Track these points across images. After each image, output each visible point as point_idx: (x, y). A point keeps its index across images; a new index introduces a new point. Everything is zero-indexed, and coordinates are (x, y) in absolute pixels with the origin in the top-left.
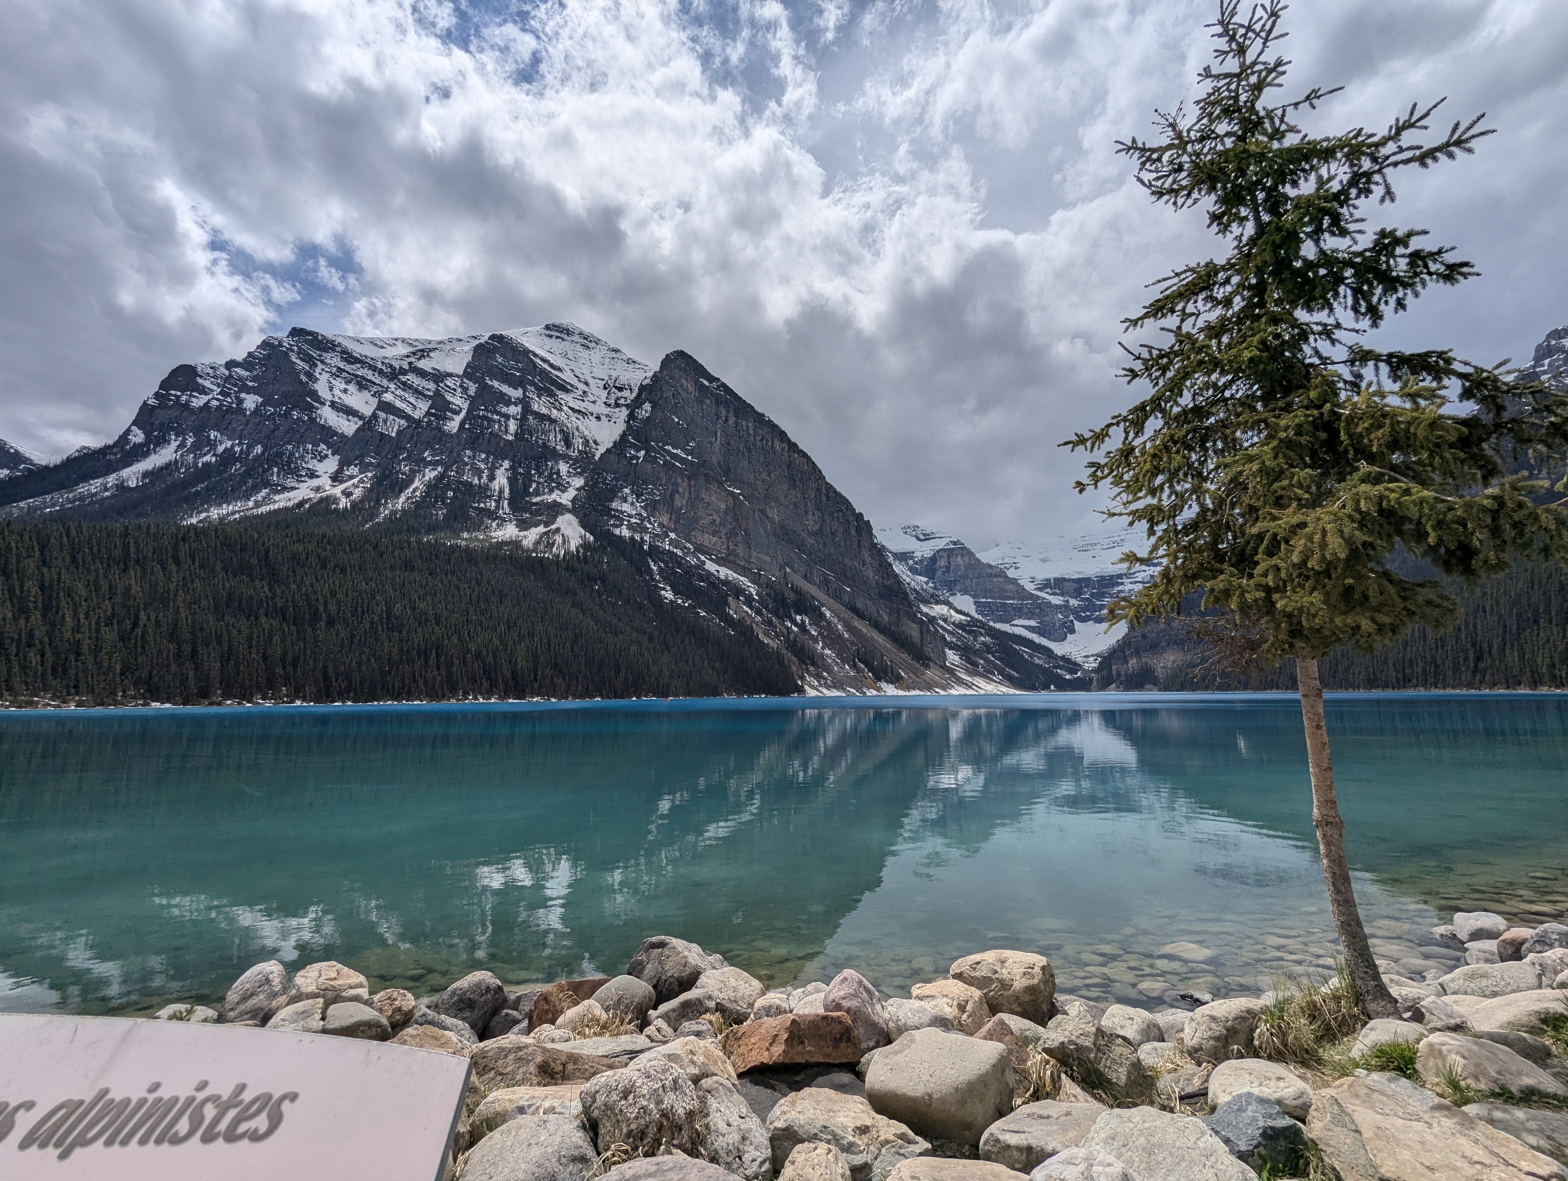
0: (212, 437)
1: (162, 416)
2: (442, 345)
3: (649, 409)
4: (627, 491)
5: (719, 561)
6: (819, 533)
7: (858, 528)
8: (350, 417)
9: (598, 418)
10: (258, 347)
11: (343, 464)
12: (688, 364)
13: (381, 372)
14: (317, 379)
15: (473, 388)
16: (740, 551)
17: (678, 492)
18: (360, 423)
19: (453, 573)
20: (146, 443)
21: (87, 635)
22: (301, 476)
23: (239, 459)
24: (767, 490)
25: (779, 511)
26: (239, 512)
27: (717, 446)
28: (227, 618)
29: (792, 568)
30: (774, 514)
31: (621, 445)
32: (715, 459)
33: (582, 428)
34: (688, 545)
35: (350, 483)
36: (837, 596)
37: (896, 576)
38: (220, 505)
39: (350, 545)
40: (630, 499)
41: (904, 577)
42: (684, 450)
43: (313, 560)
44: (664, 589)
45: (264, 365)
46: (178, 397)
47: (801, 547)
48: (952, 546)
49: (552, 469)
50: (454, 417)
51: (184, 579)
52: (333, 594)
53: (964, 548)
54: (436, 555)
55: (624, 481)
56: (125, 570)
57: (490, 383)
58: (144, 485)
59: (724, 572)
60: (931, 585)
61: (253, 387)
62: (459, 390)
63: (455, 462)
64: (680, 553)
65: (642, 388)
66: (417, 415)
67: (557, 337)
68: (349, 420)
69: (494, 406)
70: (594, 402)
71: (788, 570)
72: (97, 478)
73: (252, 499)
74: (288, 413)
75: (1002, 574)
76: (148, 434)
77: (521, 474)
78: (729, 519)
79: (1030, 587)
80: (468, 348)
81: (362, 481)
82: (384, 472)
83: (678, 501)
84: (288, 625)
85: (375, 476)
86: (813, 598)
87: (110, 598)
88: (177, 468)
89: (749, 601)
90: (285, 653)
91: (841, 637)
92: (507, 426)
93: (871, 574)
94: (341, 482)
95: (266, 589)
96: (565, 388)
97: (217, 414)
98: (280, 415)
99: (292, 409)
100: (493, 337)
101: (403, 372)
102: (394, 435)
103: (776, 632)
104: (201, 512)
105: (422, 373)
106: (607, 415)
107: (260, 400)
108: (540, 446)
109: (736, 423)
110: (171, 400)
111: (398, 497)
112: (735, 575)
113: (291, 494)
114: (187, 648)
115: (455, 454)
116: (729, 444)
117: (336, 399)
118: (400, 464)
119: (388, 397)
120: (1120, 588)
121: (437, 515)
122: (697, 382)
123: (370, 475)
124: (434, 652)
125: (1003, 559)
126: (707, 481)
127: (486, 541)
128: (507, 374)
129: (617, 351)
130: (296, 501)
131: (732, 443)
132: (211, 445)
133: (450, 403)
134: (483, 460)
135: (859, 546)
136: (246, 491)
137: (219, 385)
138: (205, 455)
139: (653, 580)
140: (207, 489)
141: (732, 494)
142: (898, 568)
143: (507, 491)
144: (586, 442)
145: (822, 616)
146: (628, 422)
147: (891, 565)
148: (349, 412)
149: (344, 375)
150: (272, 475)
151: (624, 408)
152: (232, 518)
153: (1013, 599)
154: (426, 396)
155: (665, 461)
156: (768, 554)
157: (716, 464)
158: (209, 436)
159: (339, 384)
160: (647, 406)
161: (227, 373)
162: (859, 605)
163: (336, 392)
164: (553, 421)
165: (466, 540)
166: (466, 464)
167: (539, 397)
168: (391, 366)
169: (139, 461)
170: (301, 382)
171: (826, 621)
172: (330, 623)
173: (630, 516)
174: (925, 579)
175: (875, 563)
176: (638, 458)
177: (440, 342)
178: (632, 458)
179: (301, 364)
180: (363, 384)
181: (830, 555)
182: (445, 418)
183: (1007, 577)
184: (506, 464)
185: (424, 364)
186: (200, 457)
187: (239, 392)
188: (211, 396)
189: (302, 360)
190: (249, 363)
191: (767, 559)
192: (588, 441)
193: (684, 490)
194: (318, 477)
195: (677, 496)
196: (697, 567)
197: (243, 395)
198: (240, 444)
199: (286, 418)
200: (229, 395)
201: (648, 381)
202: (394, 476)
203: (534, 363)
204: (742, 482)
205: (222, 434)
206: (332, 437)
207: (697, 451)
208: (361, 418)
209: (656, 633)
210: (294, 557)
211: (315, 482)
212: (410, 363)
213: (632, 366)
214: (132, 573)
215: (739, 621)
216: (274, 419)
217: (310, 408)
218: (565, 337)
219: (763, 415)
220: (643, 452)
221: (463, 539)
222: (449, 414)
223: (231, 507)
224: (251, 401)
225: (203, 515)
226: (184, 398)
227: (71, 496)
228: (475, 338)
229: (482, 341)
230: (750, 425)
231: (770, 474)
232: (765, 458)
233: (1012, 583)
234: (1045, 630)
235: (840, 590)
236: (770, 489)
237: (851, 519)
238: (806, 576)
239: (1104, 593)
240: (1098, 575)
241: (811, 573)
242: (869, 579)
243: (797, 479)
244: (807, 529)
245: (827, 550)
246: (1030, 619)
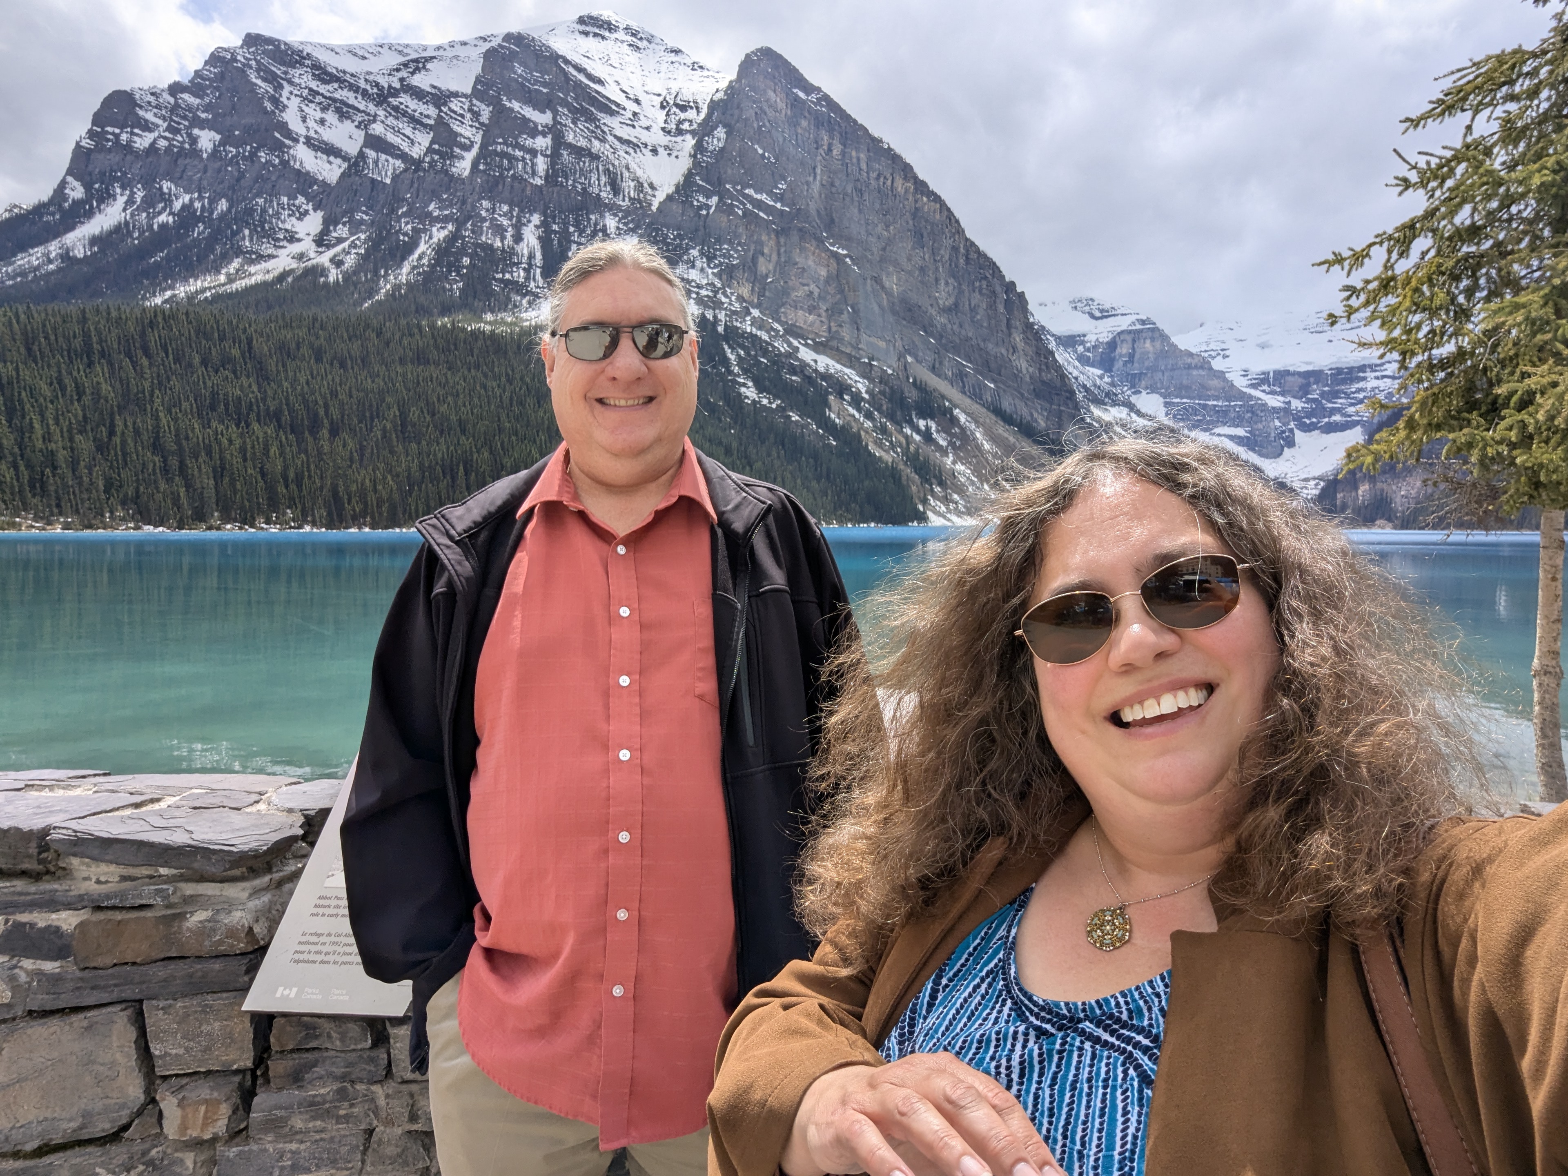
0: (166, 190)
1: (101, 162)
2: (441, 53)
3: (723, 136)
4: (695, 252)
5: (819, 347)
6: (954, 309)
7: (1008, 303)
8: (332, 158)
9: (654, 151)
10: (206, 63)
11: (329, 222)
12: (776, 67)
13: (365, 93)
14: (285, 107)
15: (486, 113)
16: (846, 333)
17: (763, 254)
18: (345, 165)
19: (477, 367)
20: (88, 200)
21: (60, 444)
22: (278, 240)
23: (200, 219)
24: (884, 249)
25: (899, 279)
26: (210, 288)
27: (816, 187)
28: (214, 424)
29: (915, 357)
30: (892, 282)
31: (686, 188)
32: (813, 206)
33: (633, 166)
34: (776, 326)
35: (339, 248)
36: (976, 395)
37: (1059, 368)
38: (185, 280)
39: (347, 331)
40: (698, 264)
41: (1070, 369)
42: (770, 194)
43: (305, 351)
44: (744, 385)
45: (217, 88)
46: (117, 136)
47: (928, 328)
48: (1139, 327)
49: (596, 224)
50: (465, 154)
51: (158, 376)
52: (334, 394)
53: (1155, 330)
54: (455, 345)
55: (691, 239)
56: (90, 365)
57: (508, 104)
58: (94, 254)
59: (824, 363)
60: (1106, 379)
61: (207, 120)
62: (468, 116)
63: (469, 217)
64: (765, 336)
65: (713, 105)
66: (416, 152)
67: (596, 35)
68: (330, 163)
69: (516, 138)
70: (648, 128)
71: (909, 359)
72: (37, 246)
73: (224, 271)
74: (253, 155)
75: (1205, 365)
76: (88, 187)
77: (555, 232)
78: (831, 289)
79: (1241, 383)
80: (476, 55)
81: (353, 245)
82: (381, 232)
83: (763, 266)
84: (285, 433)
85: (369, 238)
86: (942, 396)
87: (79, 400)
88: (128, 231)
89: (856, 400)
90: (286, 468)
92: (533, 165)
93: (1024, 365)
94: (329, 247)
95: (255, 388)
96: (609, 108)
97: (168, 158)
98: (244, 158)
99: (258, 149)
100: (508, 37)
101: (394, 93)
102: (388, 181)
103: (891, 442)
104: (165, 290)
105: (418, 94)
106: (666, 147)
107: (218, 137)
108: (578, 193)
109: (843, 153)
110: (108, 140)
111: (400, 266)
112: (839, 367)
113: (270, 264)
114: (174, 462)
115: (469, 207)
116: (832, 185)
117: (312, 134)
118: (399, 221)
119: (377, 129)
120: (1361, 385)
121: (451, 290)
122: (789, 94)
123: (363, 236)
124: (461, 468)
125: (1208, 344)
126: (802, 238)
127: (515, 324)
128: (530, 91)
129: (677, 52)
130: (276, 273)
131: (837, 183)
132: (165, 200)
133: (457, 134)
134: (505, 215)
135: (1009, 326)
136: (214, 261)
137: (164, 119)
138: (160, 213)
139: (730, 372)
140: (167, 259)
141: (835, 255)
142: (1063, 357)
143: (539, 255)
144: (640, 186)
145: (954, 420)
146: (694, 156)
147: (1052, 353)
148: (330, 151)
149: (319, 99)
150: (244, 239)
151: (688, 137)
152: (202, 297)
153: (1217, 398)
154: (425, 126)
155: (746, 213)
156: (882, 338)
157: (813, 212)
158: (161, 188)
159: (313, 112)
160: (720, 132)
161: (172, 100)
162: (1007, 405)
163: (311, 123)
164: (595, 157)
165: (490, 323)
166: (484, 220)
167: (574, 123)
168: (377, 85)
169: (83, 223)
170: (265, 112)
172: (334, 432)
173: (699, 287)
174: (1099, 372)
175: (1030, 351)
176: (708, 207)
177: (439, 48)
178: (700, 208)
179: (263, 86)
180: (344, 111)
181: (968, 339)
182: (453, 156)
183: (1211, 369)
184: (536, 219)
185: (420, 81)
186: (154, 217)
187: (191, 126)
188: (156, 134)
189: (264, 80)
190: (196, 86)
191: (882, 344)
192: (641, 185)
193: (771, 249)
194: (299, 240)
195: (761, 259)
196: (789, 355)
197: (196, 131)
198: (201, 198)
199: (252, 161)
200: (175, 131)
201: (720, 95)
202: (394, 238)
203: (565, 74)
204: (849, 239)
205: (176, 186)
206: (310, 187)
207: (789, 195)
208: (345, 158)
209: (735, 445)
210: (282, 347)
211: (296, 248)
212: (402, 80)
213: (699, 72)
214: (98, 369)
215: (843, 427)
216: (238, 163)
217: (279, 147)
218: (607, 34)
219: (881, 141)
220: (714, 200)
221: (486, 323)
222: (457, 150)
223: (199, 283)
224: (207, 139)
225: (168, 294)
226: (124, 137)
227: (10, 269)
228: (484, 39)
229: (494, 43)
230: (862, 156)
231: (887, 226)
232: (882, 204)
233: (1218, 377)
234: (1256, 441)
235: (979, 386)
236: (888, 248)
237: (998, 289)
238: (934, 367)
239: (1338, 392)
240: (1334, 366)
241: (941, 363)
242: (1020, 371)
243: (925, 234)
244: (938, 303)
245: (963, 332)
246: (1237, 426)
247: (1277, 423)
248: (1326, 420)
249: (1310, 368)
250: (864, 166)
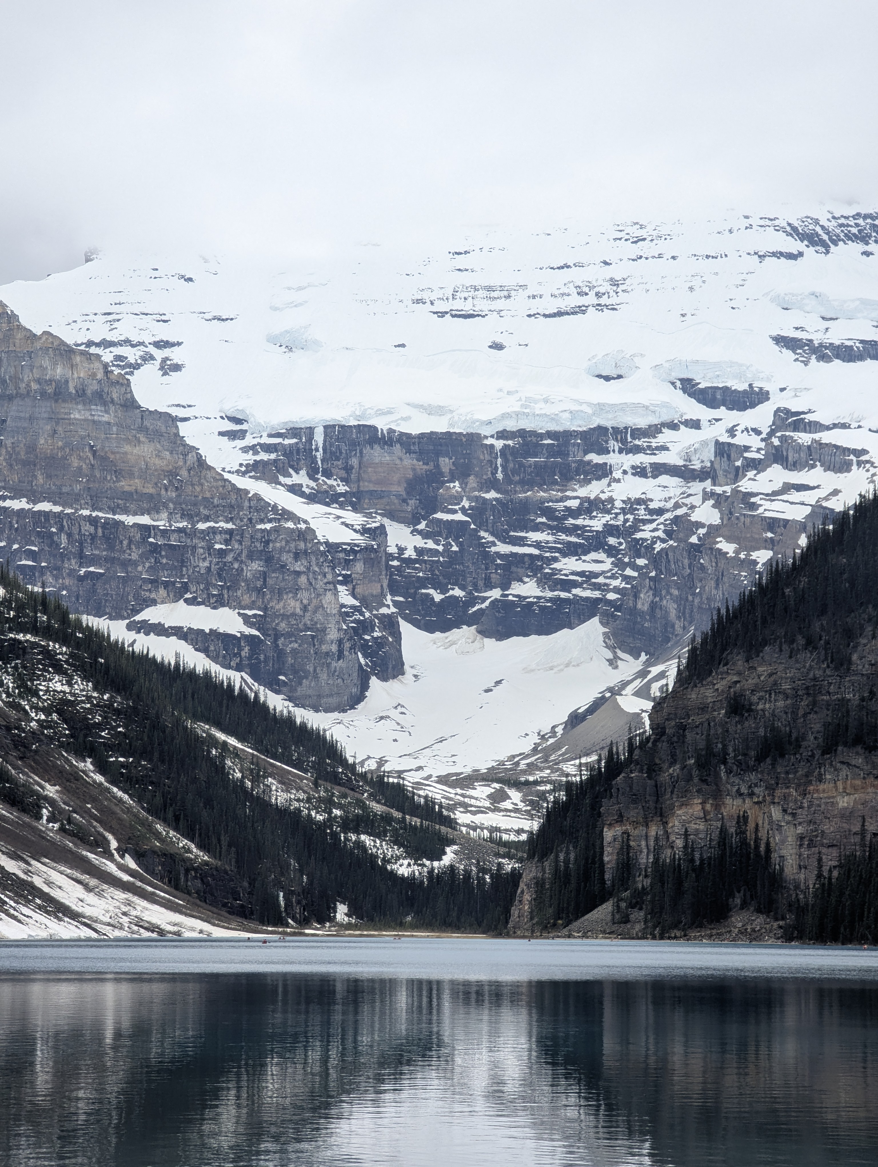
75: (107, 389)
79: (225, 458)
120: (595, 489)
125: (113, 320)
153: (151, 505)
183: (128, 403)
233: (155, 436)
234: (280, 654)
239: (525, 507)
240: (512, 425)
246: (218, 602)
247: (345, 598)
248: (495, 594)
249: (440, 425)
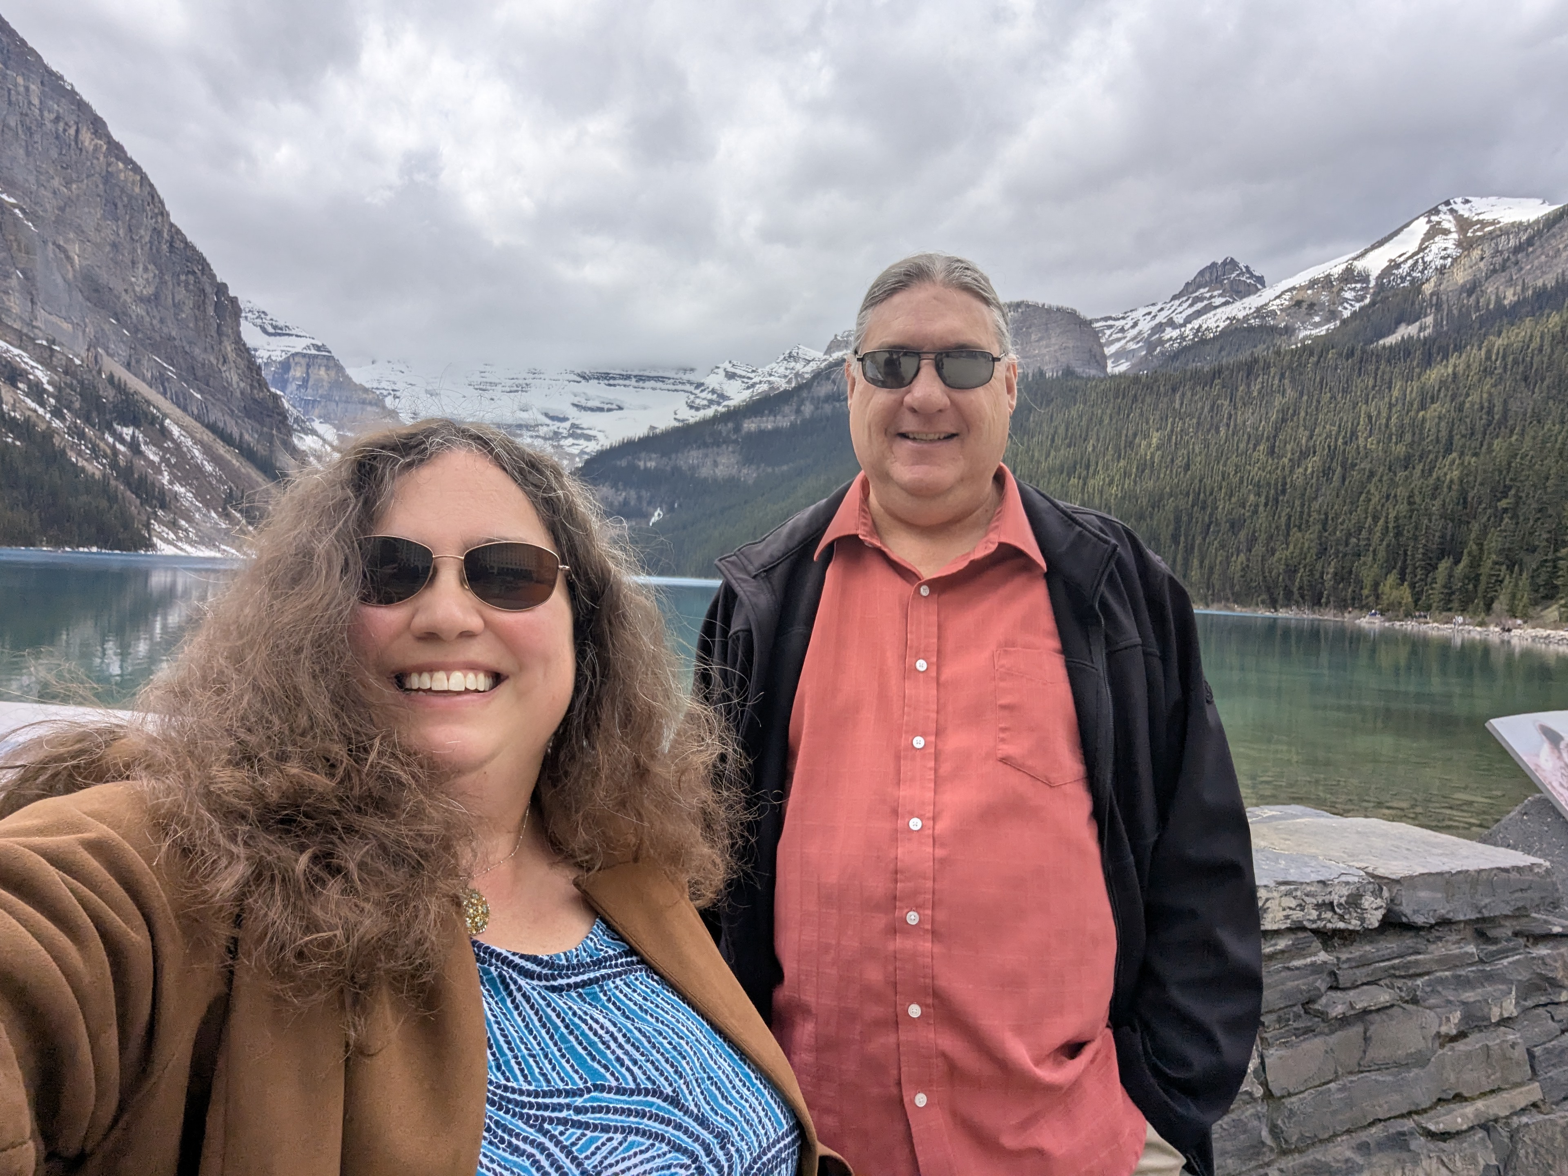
6: (154, 300)
7: (218, 308)
16: (14, 303)
24: (62, 209)
25: (84, 249)
29: (107, 349)
36: (183, 404)
47: (121, 316)
48: (314, 352)
71: (101, 351)
86: (148, 403)
89: (36, 392)
91: (199, 468)
93: (235, 379)
112: (5, 345)
135: (219, 332)
145: (165, 433)
156: (66, 319)
162: (215, 420)
171: (173, 441)
175: (242, 364)
181: (171, 338)
183: (383, 406)
219: (61, 78)
230: (33, 87)
231: (68, 183)
232: (60, 154)
235: (184, 394)
236: (68, 209)
237: (208, 289)
238: (129, 364)
241: (138, 361)
242: (230, 384)
243: (120, 205)
244: (134, 291)
245: (165, 330)
250: (36, 102)
